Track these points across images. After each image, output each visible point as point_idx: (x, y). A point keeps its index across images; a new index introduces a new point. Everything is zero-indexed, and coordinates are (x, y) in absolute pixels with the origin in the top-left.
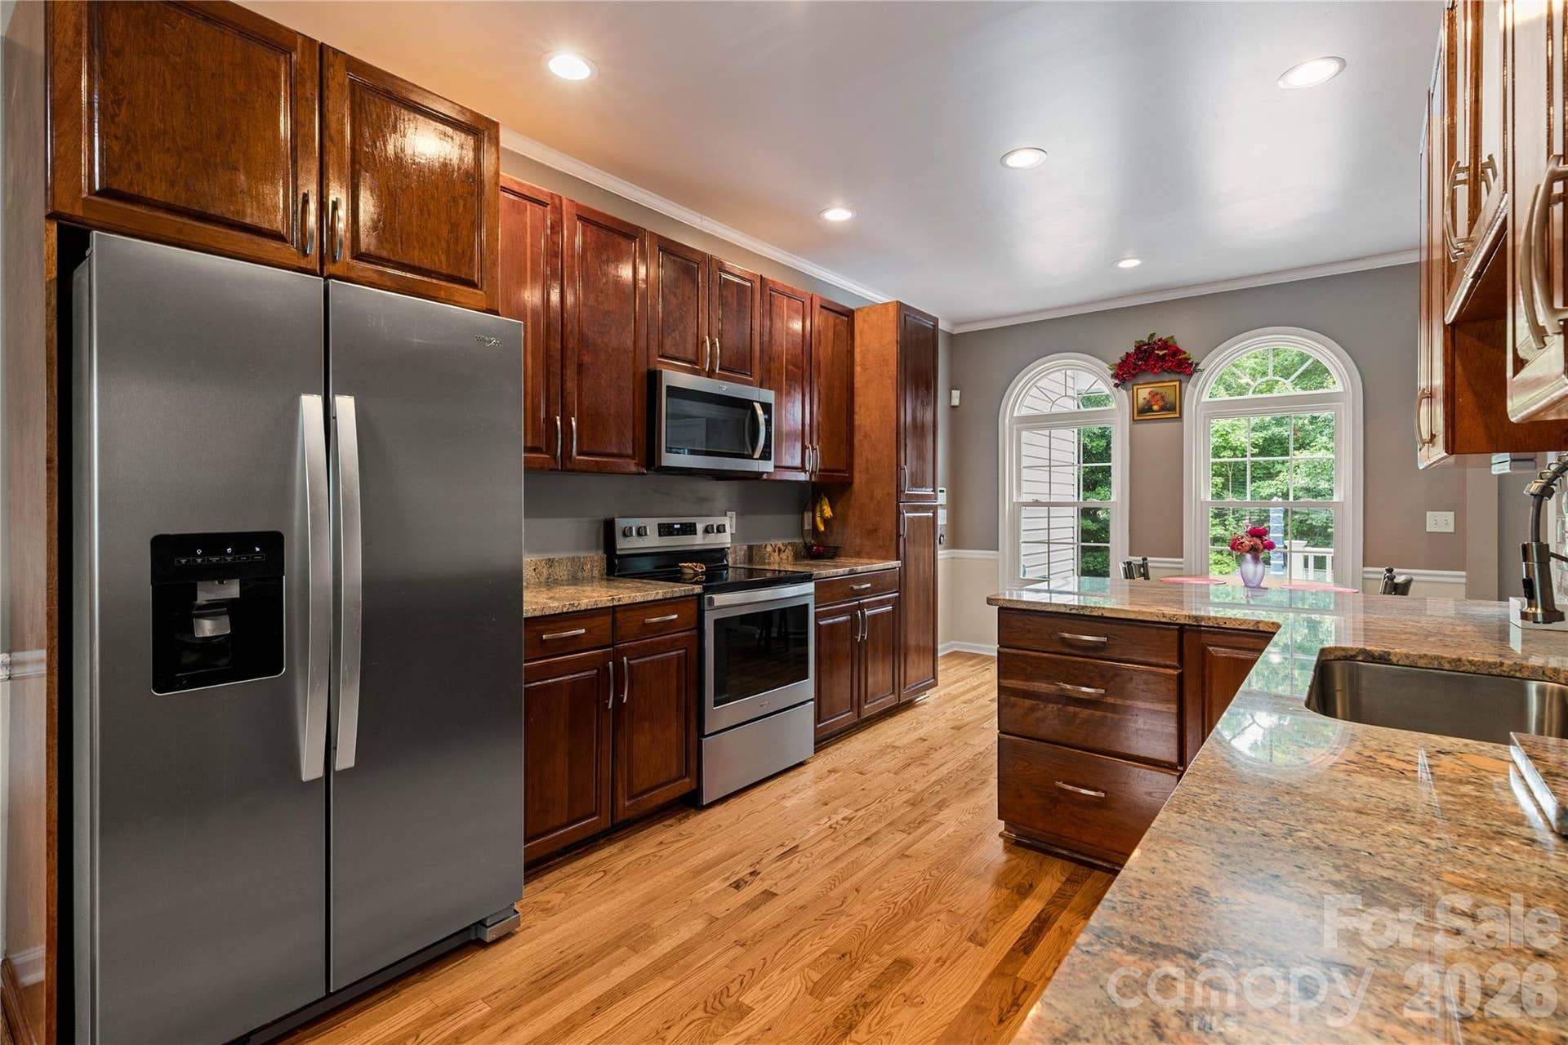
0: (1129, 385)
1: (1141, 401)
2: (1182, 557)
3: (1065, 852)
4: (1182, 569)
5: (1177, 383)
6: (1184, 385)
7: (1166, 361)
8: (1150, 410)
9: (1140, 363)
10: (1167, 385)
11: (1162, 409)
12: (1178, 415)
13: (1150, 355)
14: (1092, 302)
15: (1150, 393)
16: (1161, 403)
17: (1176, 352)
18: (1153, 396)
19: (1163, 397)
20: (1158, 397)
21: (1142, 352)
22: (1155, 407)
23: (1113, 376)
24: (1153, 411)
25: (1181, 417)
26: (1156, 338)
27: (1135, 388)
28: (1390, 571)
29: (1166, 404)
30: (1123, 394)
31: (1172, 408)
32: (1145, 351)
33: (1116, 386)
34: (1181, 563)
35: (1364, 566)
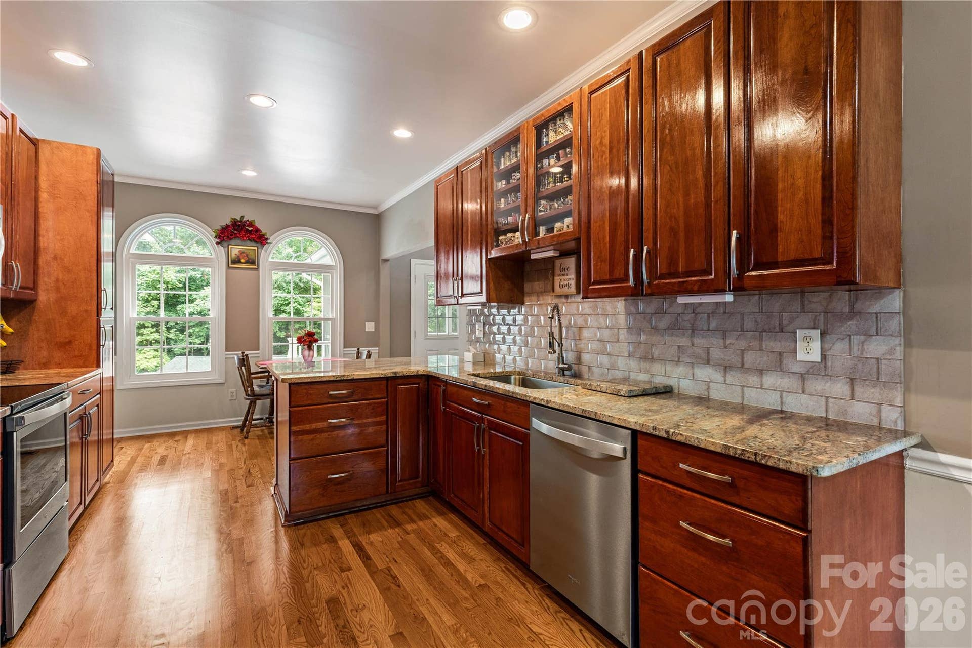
0: (225, 244)
1: (233, 255)
2: (258, 350)
3: (324, 516)
4: (259, 357)
5: (256, 248)
6: (259, 250)
7: (252, 234)
8: (239, 262)
9: (235, 232)
10: (249, 247)
11: (247, 262)
12: (256, 267)
13: (242, 229)
14: (200, 185)
15: (239, 251)
16: (246, 259)
17: (257, 230)
18: (241, 254)
19: (247, 255)
20: (245, 255)
21: (237, 225)
22: (243, 261)
23: (216, 237)
24: (241, 262)
25: (257, 269)
26: (245, 219)
27: (230, 246)
28: (358, 349)
29: (249, 259)
30: (221, 250)
31: (253, 263)
32: (239, 225)
33: (217, 243)
34: (258, 353)
35: (344, 348)
